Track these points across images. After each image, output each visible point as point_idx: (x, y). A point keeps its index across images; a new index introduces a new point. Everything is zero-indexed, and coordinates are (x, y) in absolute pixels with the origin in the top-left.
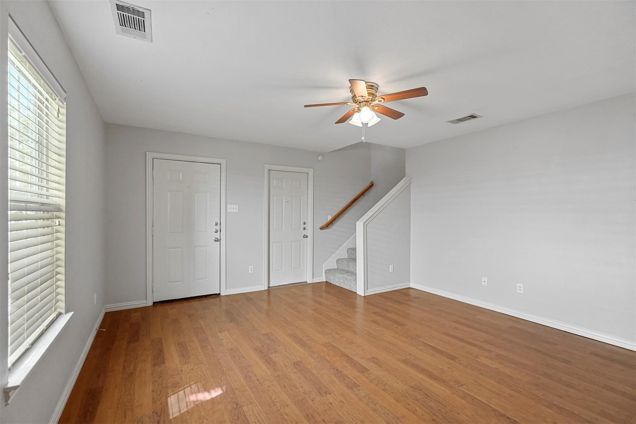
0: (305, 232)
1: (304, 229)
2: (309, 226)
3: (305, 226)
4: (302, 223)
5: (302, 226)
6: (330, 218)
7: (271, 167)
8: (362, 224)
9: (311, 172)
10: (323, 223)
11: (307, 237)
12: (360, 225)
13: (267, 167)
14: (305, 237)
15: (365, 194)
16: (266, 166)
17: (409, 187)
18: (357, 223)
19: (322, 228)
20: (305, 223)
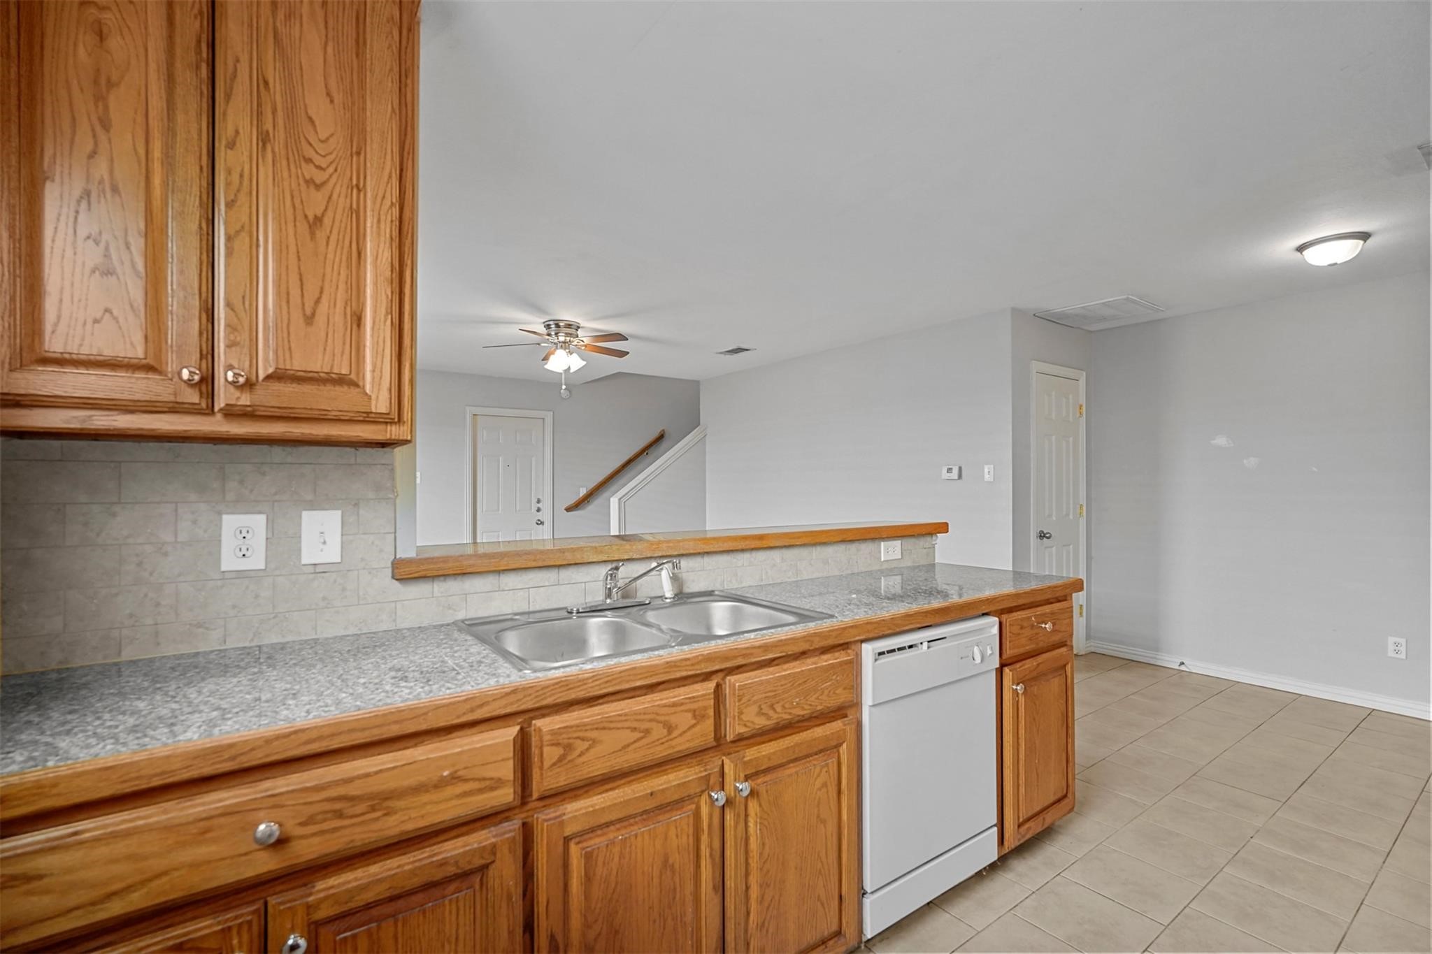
0: (540, 516)
1: (539, 510)
2: (546, 505)
3: (540, 505)
4: (534, 500)
5: (535, 506)
6: (583, 492)
7: (478, 411)
8: (617, 500)
9: (549, 416)
10: (572, 501)
11: (542, 523)
12: (614, 501)
13: (469, 411)
14: (540, 523)
15: (650, 451)
16: (468, 409)
17: (703, 439)
18: (612, 499)
19: (568, 509)
20: (539, 501)
